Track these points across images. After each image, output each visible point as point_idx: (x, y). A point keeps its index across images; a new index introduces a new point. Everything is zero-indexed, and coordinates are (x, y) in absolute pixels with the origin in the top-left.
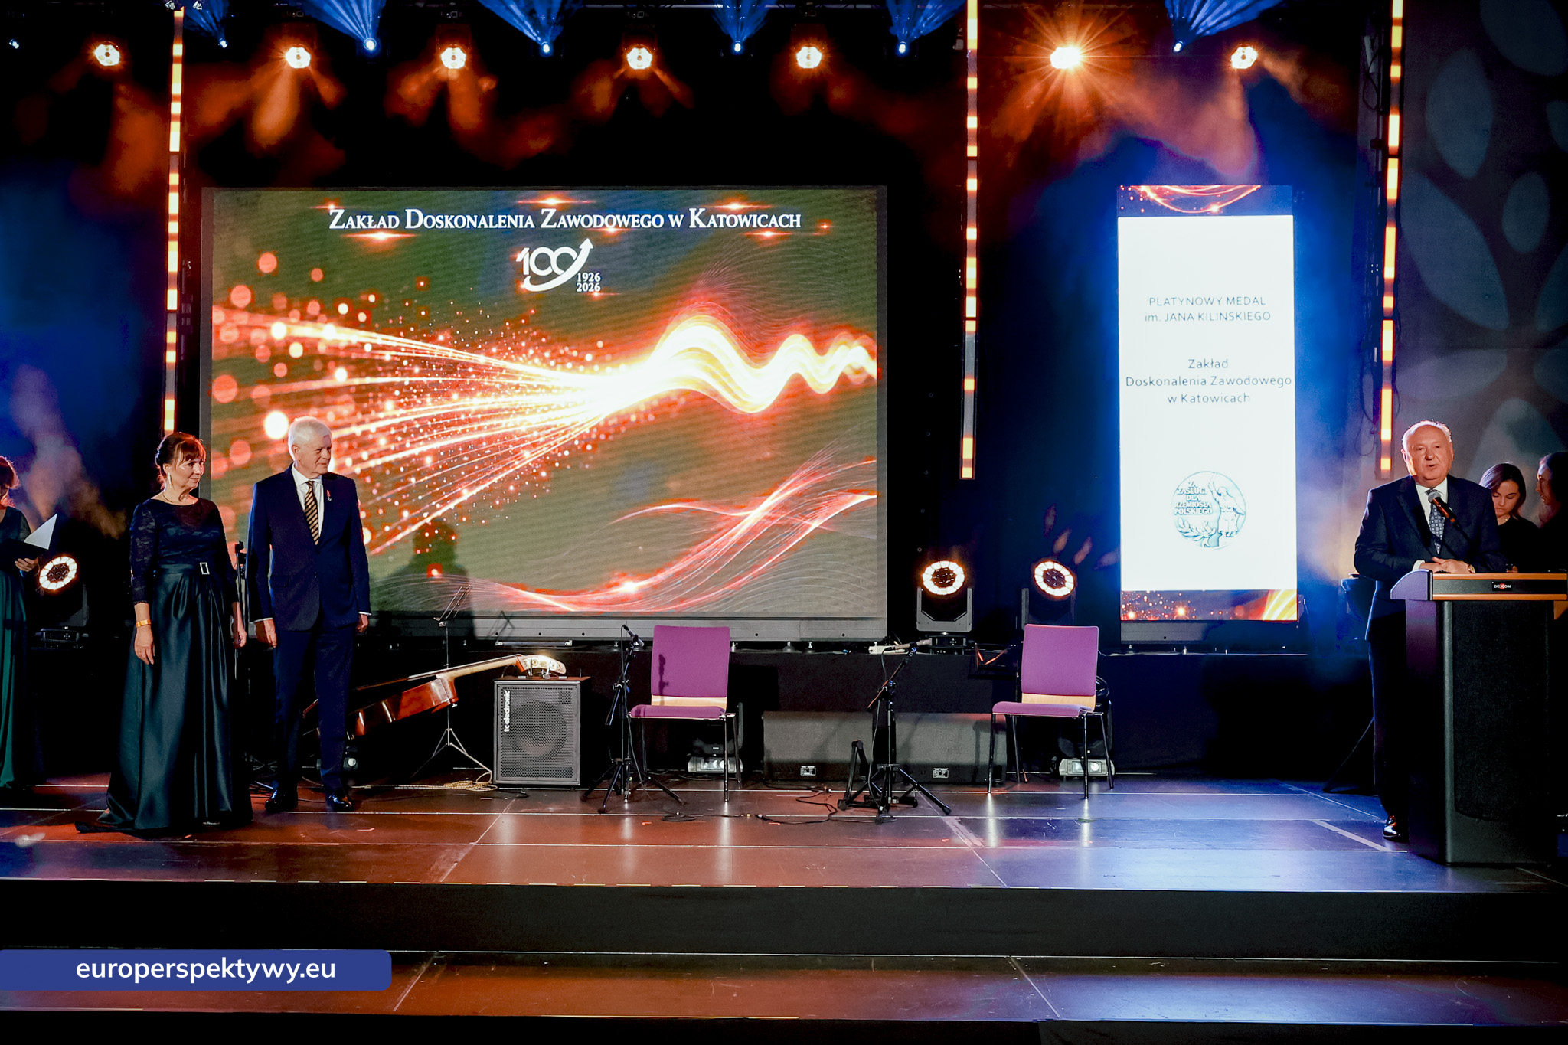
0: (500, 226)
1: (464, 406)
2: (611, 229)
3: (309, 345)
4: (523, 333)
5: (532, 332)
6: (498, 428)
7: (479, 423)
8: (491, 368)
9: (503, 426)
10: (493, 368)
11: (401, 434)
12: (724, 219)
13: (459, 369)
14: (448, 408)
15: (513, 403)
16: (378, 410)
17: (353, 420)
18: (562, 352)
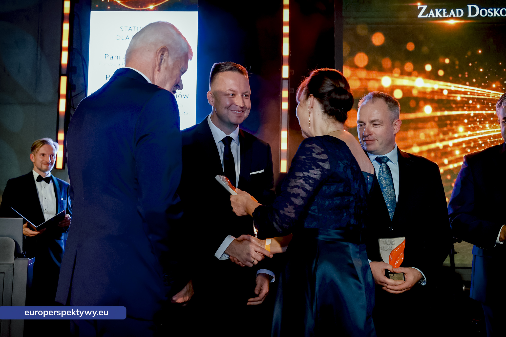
3: (407, 91)
11: (470, 147)
16: (454, 132)
17: (437, 138)
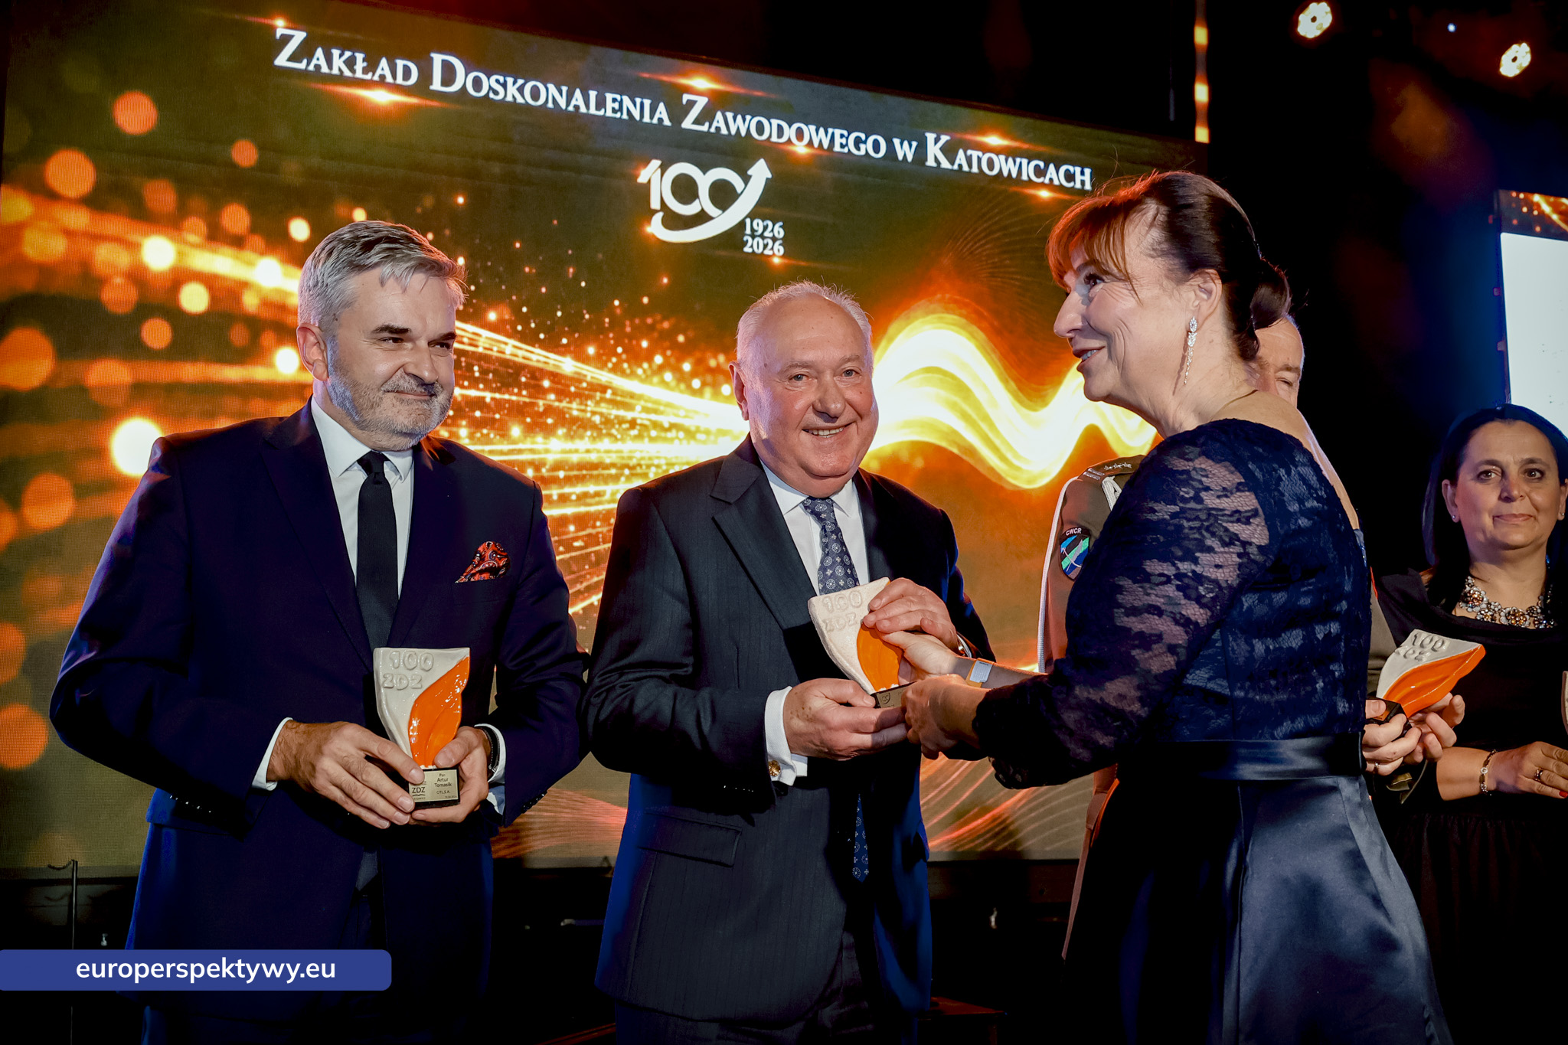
0: (609, 113)
1: (532, 451)
2: (800, 149)
3: (225, 292)
4: (643, 321)
5: (662, 321)
6: (597, 499)
7: (562, 487)
8: (584, 385)
9: (607, 497)
10: (588, 383)
12: (979, 159)
13: (523, 379)
14: (502, 453)
15: (625, 455)
18: (713, 363)
